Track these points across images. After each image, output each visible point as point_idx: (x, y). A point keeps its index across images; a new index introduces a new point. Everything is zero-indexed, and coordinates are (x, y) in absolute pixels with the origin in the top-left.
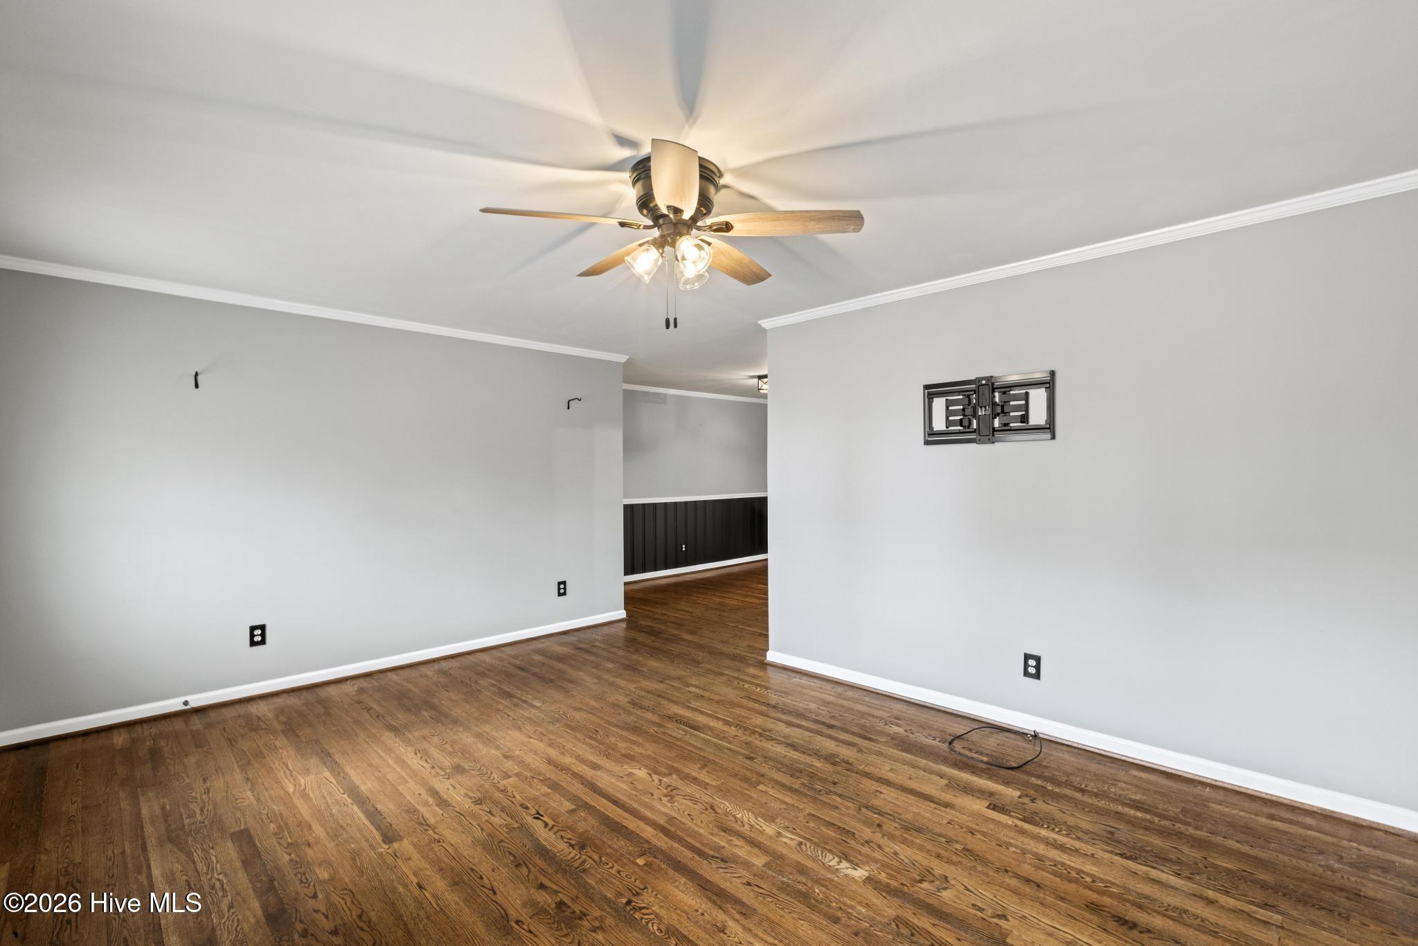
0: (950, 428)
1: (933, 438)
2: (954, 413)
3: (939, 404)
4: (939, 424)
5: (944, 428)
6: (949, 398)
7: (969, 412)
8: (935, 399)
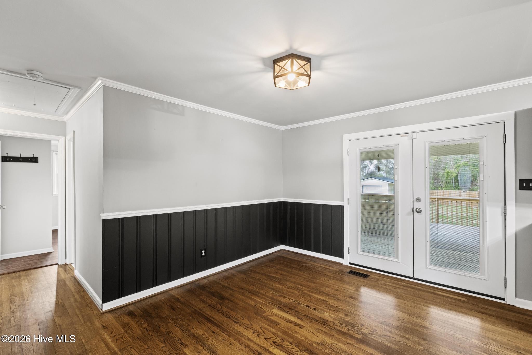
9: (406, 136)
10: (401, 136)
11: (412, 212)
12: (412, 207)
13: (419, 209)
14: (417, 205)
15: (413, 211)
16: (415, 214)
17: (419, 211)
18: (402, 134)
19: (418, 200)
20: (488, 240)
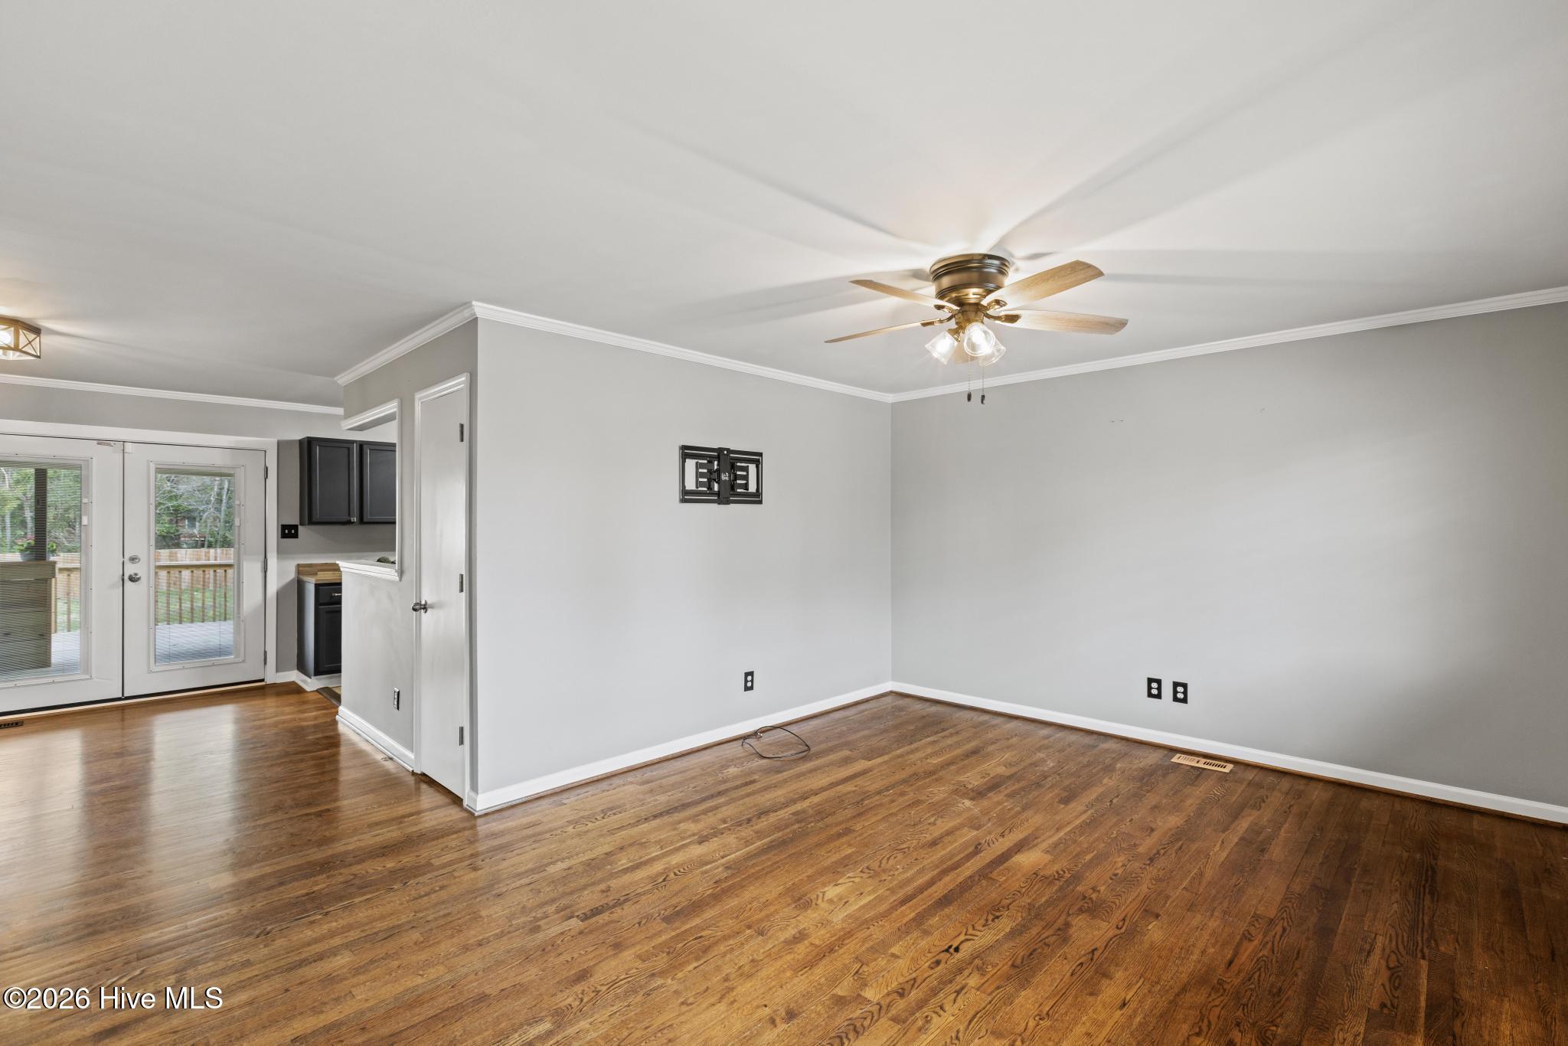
0: (700, 489)
1: (687, 496)
2: (702, 475)
3: (691, 464)
4: (691, 485)
5: (694, 488)
6: (701, 461)
7: (713, 476)
8: (687, 460)
9: (109, 445)
10: (98, 444)
11: (121, 582)
12: (121, 573)
13: (136, 574)
14: (130, 569)
15: (123, 580)
16: (128, 583)
17: (132, 579)
18: (100, 442)
19: (133, 559)
20: (245, 607)
